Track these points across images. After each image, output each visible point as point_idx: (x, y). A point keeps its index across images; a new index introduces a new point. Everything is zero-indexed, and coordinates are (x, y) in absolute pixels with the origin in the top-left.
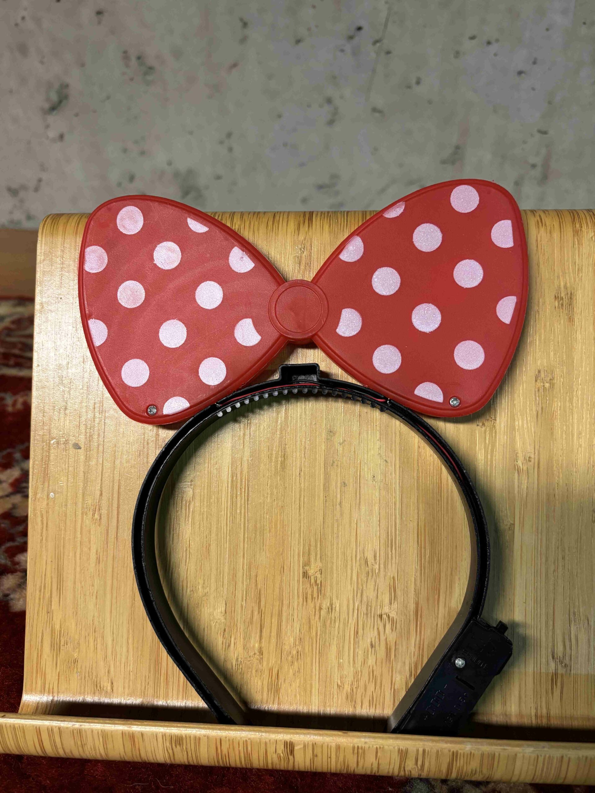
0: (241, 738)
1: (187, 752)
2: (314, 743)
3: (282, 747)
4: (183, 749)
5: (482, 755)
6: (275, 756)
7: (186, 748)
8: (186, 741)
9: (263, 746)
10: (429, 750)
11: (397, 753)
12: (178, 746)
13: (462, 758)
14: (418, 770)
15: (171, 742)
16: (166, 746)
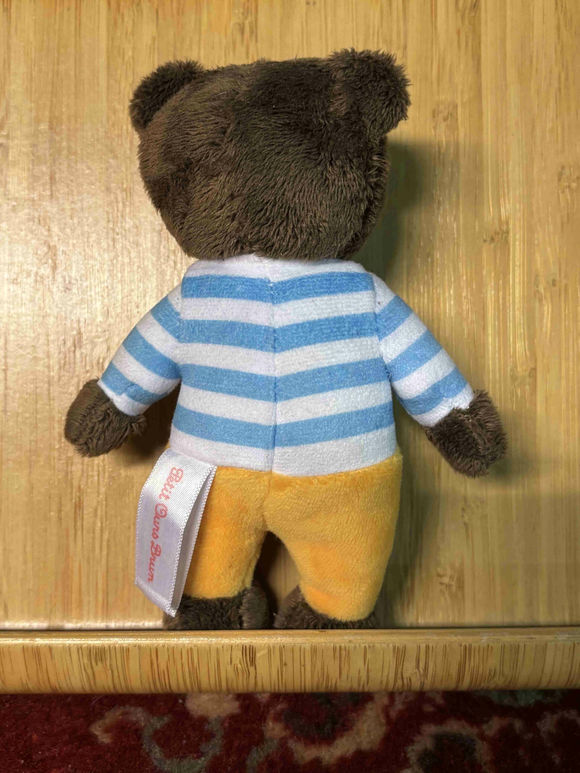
0: (184, 645)
1: (112, 671)
3: (240, 655)
4: (106, 665)
5: (503, 648)
6: (230, 669)
7: (110, 665)
8: (110, 655)
9: (214, 654)
10: (434, 646)
11: (391, 654)
12: (99, 663)
13: (477, 654)
14: (420, 676)
15: (90, 657)
16: (84, 664)
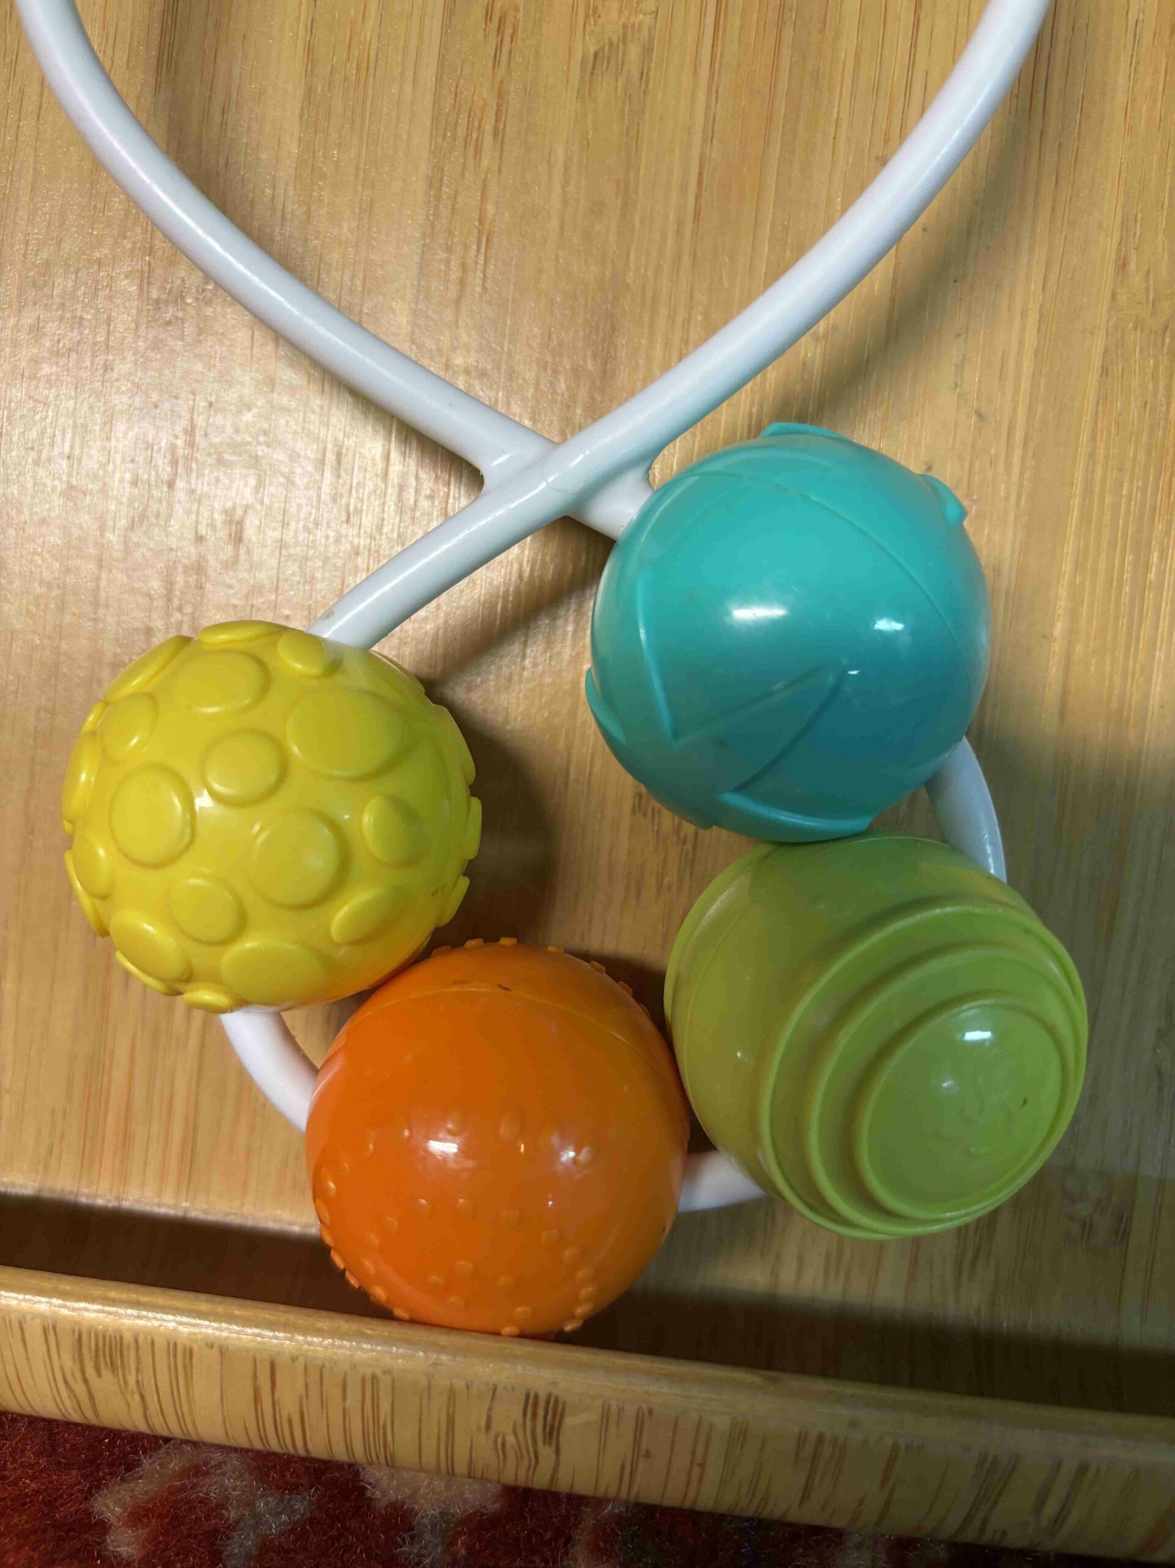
0: (354, 1366)
3: (516, 1412)
4: (126, 1382)
6: (483, 1441)
7: (138, 1382)
8: (138, 1357)
11: (969, 1473)
12: (107, 1373)
14: (1035, 1529)
15: (81, 1355)
16: (62, 1368)
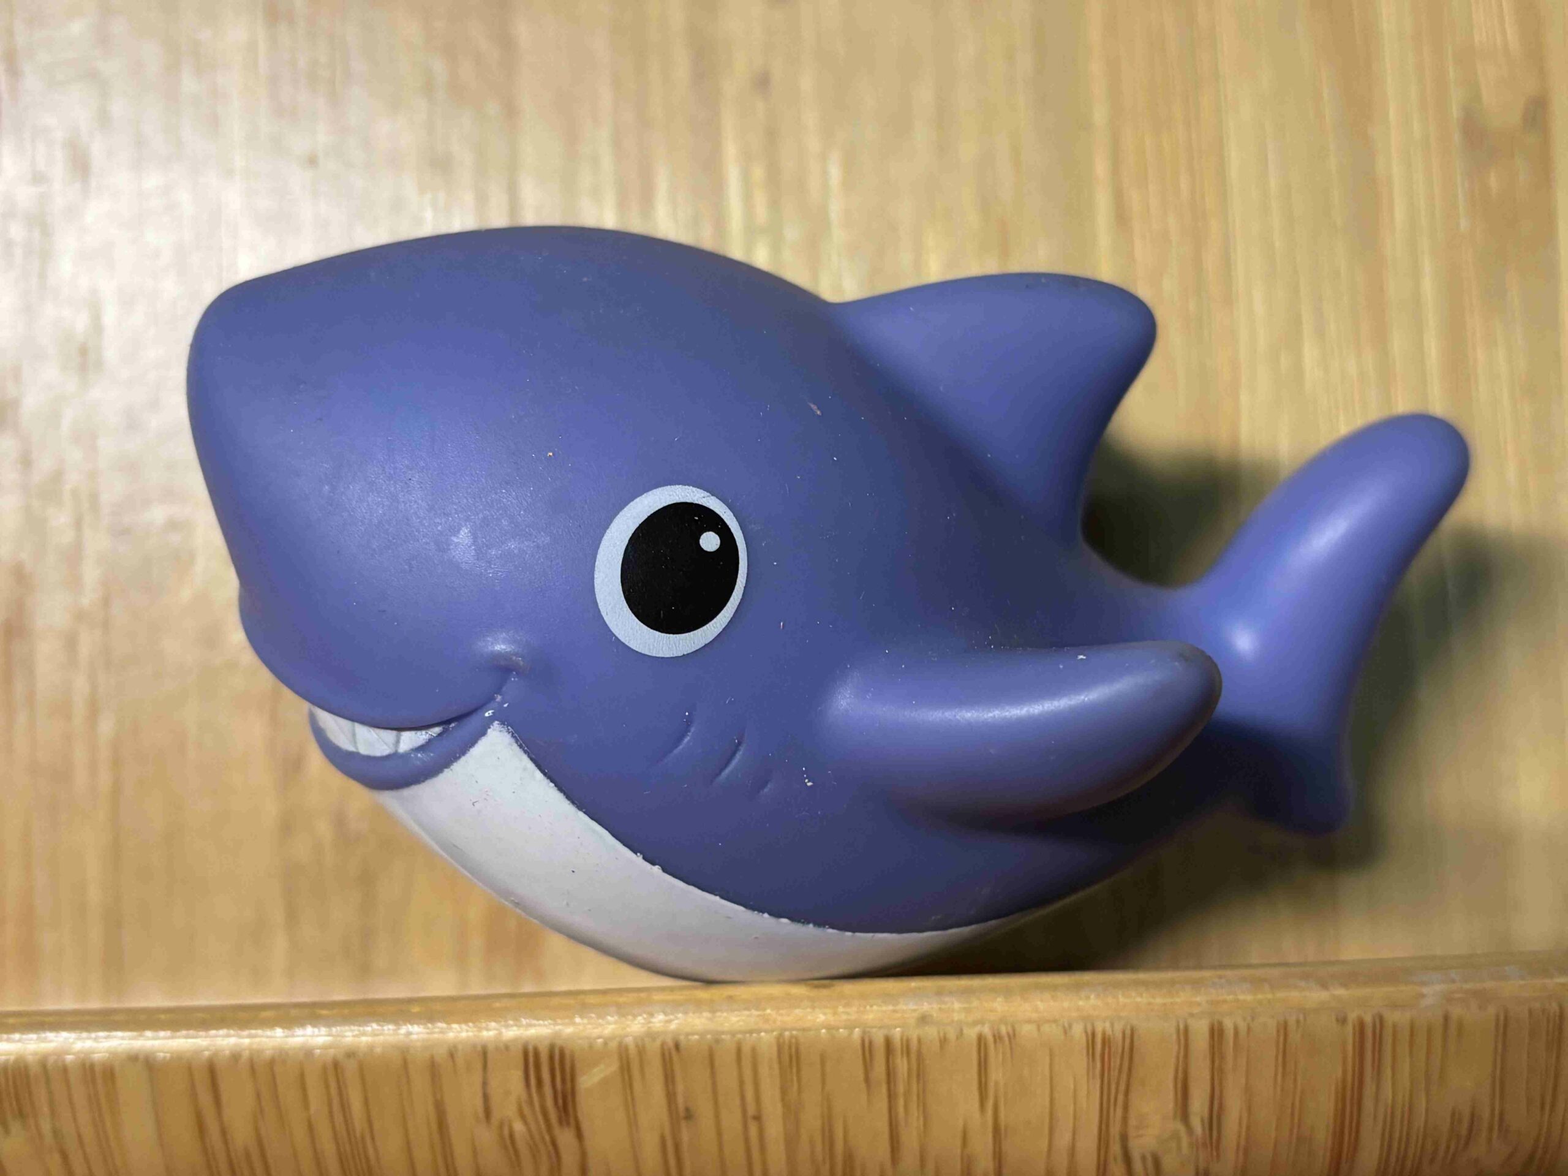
2: (671, 1044)
